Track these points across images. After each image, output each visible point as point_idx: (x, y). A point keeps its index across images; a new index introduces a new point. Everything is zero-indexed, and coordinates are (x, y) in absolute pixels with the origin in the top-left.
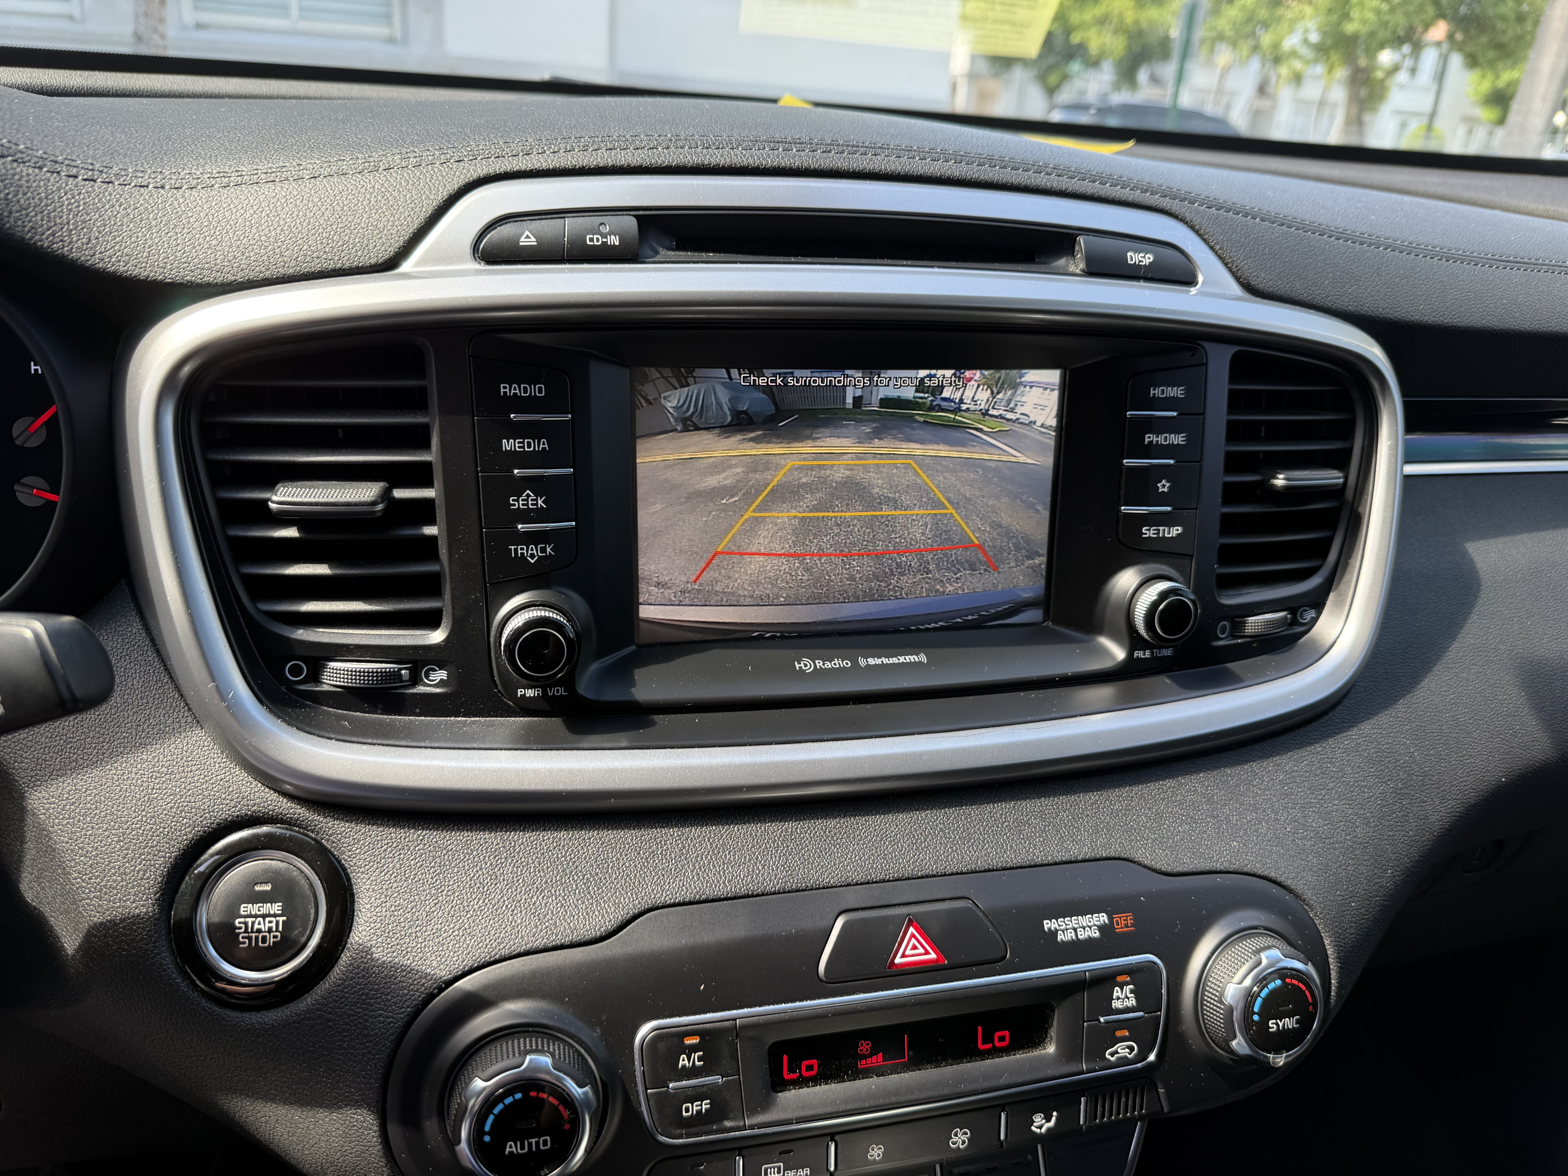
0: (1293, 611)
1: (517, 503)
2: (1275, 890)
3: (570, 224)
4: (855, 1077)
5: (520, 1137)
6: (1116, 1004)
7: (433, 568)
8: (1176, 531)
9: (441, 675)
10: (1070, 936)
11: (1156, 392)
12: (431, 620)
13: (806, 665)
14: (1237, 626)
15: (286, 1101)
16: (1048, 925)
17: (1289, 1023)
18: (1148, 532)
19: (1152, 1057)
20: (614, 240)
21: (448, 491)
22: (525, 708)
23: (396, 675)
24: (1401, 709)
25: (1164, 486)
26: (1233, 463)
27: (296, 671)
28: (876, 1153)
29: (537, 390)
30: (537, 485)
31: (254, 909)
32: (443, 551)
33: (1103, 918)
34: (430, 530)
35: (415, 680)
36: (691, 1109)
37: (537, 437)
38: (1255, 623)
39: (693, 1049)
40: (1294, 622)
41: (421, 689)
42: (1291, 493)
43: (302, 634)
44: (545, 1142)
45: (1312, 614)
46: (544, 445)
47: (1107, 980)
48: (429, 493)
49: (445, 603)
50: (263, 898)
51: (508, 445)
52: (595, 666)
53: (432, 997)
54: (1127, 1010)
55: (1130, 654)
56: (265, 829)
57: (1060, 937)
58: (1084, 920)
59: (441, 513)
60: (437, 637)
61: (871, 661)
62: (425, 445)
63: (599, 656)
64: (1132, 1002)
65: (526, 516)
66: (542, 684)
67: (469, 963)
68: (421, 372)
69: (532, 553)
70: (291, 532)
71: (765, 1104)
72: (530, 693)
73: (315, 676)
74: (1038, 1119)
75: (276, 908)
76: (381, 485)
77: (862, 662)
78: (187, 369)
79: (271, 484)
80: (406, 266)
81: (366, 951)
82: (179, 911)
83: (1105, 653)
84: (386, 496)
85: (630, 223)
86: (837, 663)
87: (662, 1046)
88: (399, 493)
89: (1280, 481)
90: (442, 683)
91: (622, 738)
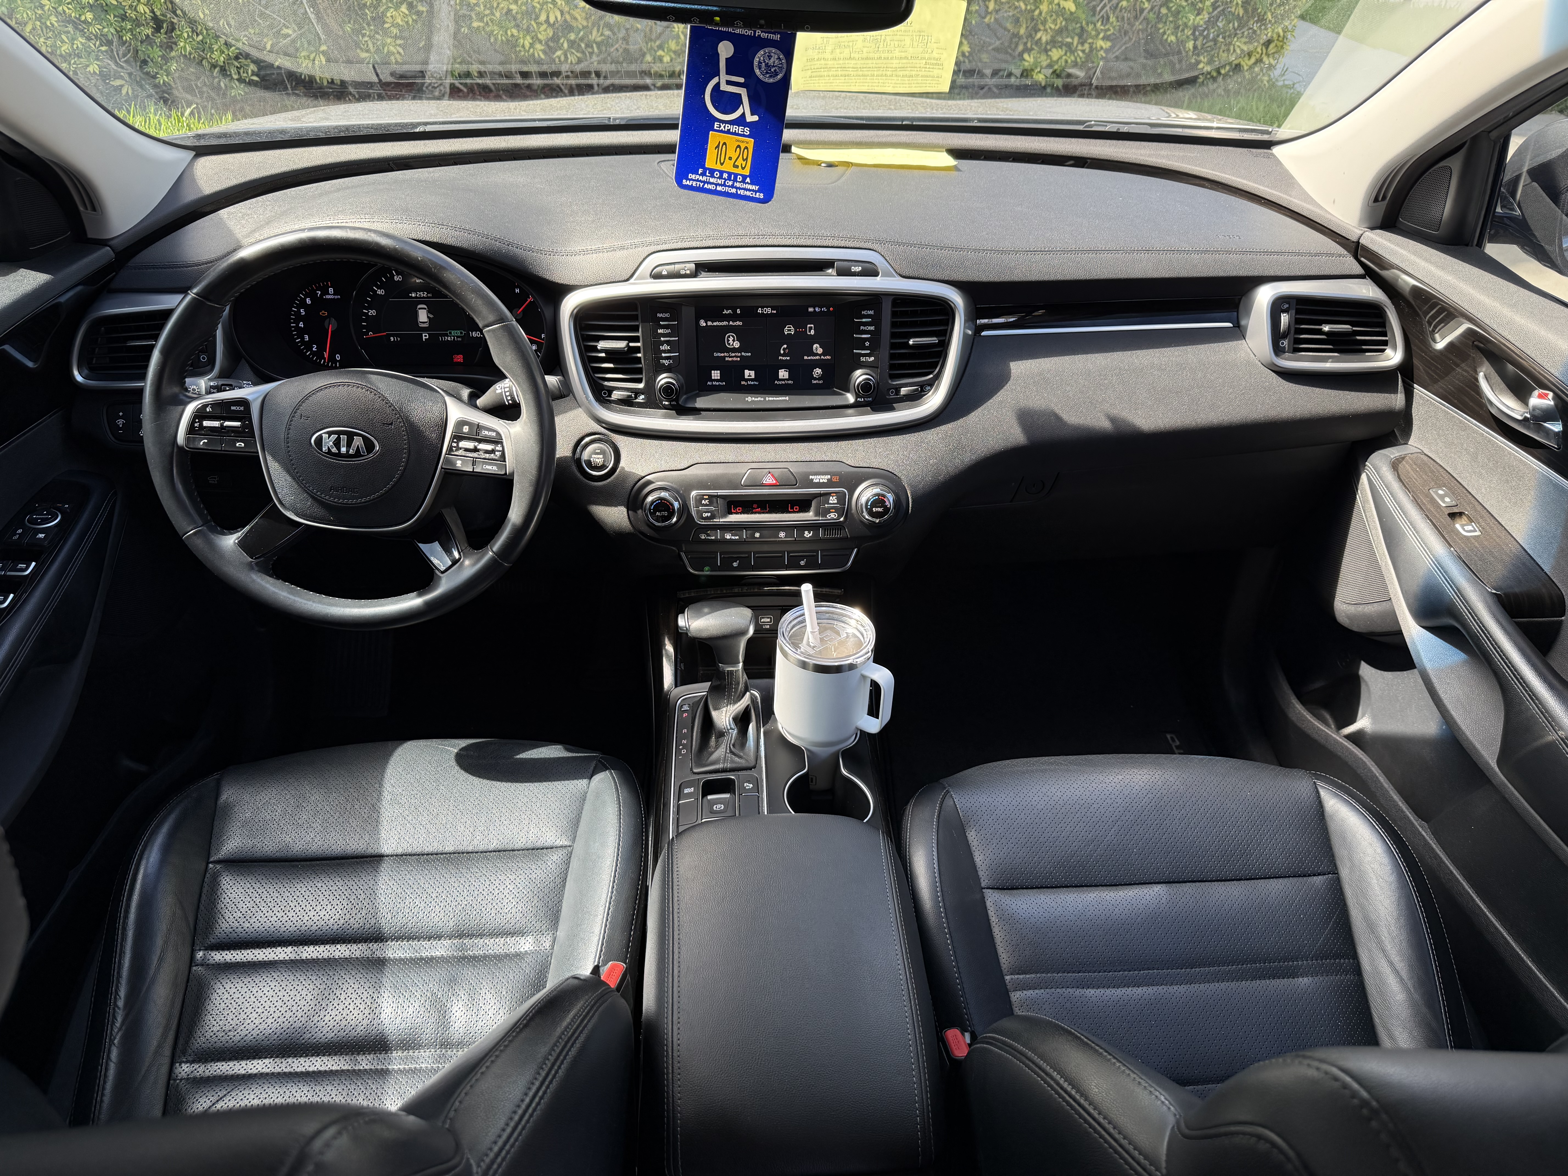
0: (922, 387)
1: (662, 348)
2: (891, 474)
3: (677, 267)
4: (752, 513)
5: (660, 511)
6: (830, 502)
7: (641, 366)
8: (872, 359)
9: (642, 397)
10: (817, 481)
11: (864, 312)
12: (639, 381)
13: (749, 399)
14: (898, 391)
15: (604, 505)
16: (811, 477)
17: (880, 510)
18: (863, 359)
19: (842, 519)
20: (688, 272)
21: (643, 344)
22: (665, 408)
23: (631, 396)
24: (960, 422)
25: (867, 344)
26: (893, 335)
27: (605, 394)
28: (757, 535)
29: (667, 315)
30: (668, 342)
31: (596, 456)
32: (643, 361)
33: (829, 477)
34: (639, 355)
35: (636, 398)
36: (705, 515)
37: (667, 329)
38: (904, 391)
39: (706, 499)
40: (922, 390)
41: (637, 400)
42: (915, 346)
43: (606, 383)
44: (666, 514)
45: (929, 388)
46: (669, 331)
47: (828, 494)
48: (638, 344)
49: (643, 376)
50: (598, 454)
51: (660, 331)
52: (685, 397)
53: (640, 480)
54: (834, 504)
55: (856, 399)
56: (597, 436)
57: (814, 481)
58: (823, 477)
59: (642, 351)
60: (641, 386)
61: (770, 399)
62: (638, 331)
63: (686, 394)
64: (836, 502)
65: (665, 352)
66: (670, 400)
67: (649, 472)
68: (637, 310)
69: (666, 362)
70: (603, 355)
71: (724, 516)
72: (667, 403)
73: (610, 396)
74: (806, 532)
75: (601, 456)
76: (627, 342)
77: (767, 399)
78: (575, 311)
79: (598, 341)
80: (632, 281)
81: (623, 468)
82: (577, 456)
83: (847, 399)
84: (628, 345)
85: (693, 266)
86: (759, 399)
87: (698, 497)
88: (631, 344)
89: (911, 342)
90: (643, 399)
91: (691, 417)
